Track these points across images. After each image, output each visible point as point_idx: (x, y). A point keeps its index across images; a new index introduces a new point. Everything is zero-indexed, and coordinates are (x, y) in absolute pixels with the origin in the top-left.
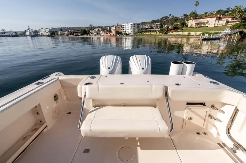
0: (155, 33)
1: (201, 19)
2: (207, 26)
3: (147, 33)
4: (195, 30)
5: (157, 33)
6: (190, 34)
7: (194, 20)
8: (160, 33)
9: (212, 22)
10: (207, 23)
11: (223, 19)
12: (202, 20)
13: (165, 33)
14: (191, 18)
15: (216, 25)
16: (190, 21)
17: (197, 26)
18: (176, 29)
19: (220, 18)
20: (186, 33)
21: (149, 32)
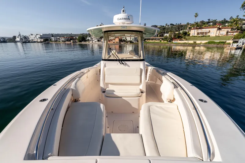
0: (159, 41)
1: (202, 29)
2: (210, 36)
3: (151, 41)
4: (199, 39)
5: (161, 41)
6: (195, 42)
7: (196, 30)
8: (165, 41)
9: (213, 32)
10: (208, 32)
11: (223, 30)
12: (204, 30)
13: (170, 41)
14: (193, 28)
15: (217, 35)
16: (192, 30)
17: (199, 35)
18: (179, 37)
19: (219, 29)
20: (191, 41)
21: (153, 40)
